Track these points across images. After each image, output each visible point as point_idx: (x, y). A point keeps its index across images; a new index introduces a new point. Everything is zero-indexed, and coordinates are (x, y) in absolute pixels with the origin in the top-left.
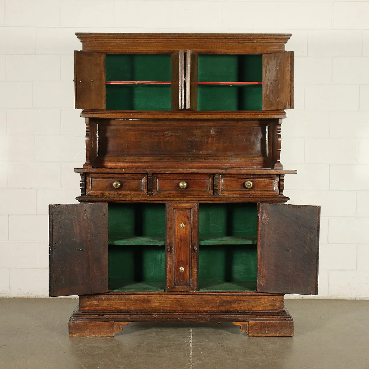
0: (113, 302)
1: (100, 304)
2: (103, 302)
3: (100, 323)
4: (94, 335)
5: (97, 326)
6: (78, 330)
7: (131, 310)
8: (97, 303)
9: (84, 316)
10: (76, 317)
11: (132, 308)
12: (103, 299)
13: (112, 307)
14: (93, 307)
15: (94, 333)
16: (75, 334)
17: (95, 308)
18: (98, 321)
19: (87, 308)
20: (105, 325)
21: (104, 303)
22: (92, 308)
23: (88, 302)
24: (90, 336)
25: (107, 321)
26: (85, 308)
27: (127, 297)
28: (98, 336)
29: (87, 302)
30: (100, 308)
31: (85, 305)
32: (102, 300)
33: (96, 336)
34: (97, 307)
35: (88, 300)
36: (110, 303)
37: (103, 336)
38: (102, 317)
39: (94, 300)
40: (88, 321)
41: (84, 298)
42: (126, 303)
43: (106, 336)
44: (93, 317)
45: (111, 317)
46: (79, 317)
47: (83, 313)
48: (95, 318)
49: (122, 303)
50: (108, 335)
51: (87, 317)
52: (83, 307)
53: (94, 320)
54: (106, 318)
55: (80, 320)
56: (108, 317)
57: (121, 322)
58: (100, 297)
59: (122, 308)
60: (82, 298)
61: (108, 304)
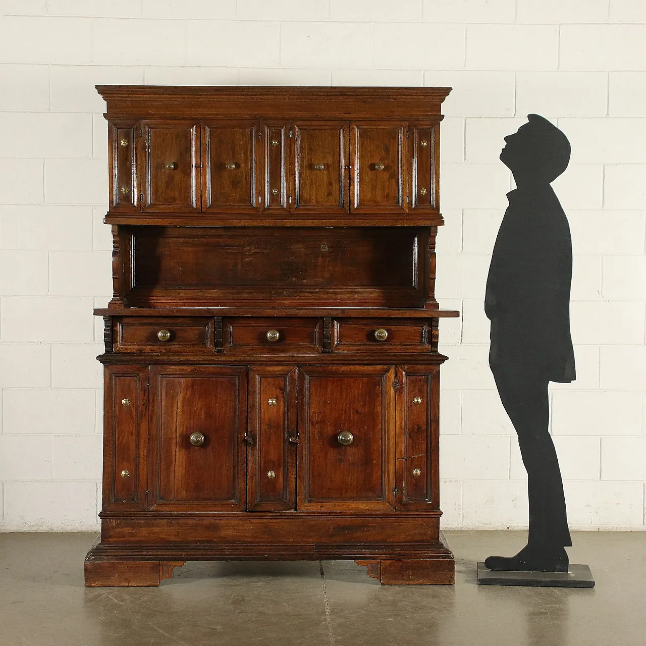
0: (158, 529)
1: (136, 532)
2: (141, 529)
3: (137, 564)
4: (126, 584)
5: (131, 568)
6: (99, 576)
7: (187, 542)
8: (131, 531)
9: (109, 552)
10: (96, 554)
11: (190, 538)
12: (141, 524)
13: (156, 536)
14: (124, 537)
16: (95, 582)
17: (128, 539)
18: (134, 559)
19: (115, 539)
20: (144, 567)
21: (142, 531)
22: (124, 539)
23: (116, 530)
24: (120, 585)
25: (148, 559)
26: (111, 539)
27: (181, 521)
28: (133, 585)
29: (116, 528)
30: (137, 539)
31: (111, 533)
32: (140, 526)
33: (130, 584)
35: (117, 527)
36: (153, 531)
37: (142, 585)
38: (139, 553)
39: (127, 525)
40: (117, 559)
41: (110, 522)
42: (179, 531)
43: (147, 584)
44: (125, 554)
45: (155, 553)
46: (101, 554)
47: (108, 548)
48: (128, 555)
49: (173, 531)
50: (149, 583)
51: (115, 554)
52: (109, 538)
53: (126, 559)
54: (146, 555)
55: (103, 559)
56: (150, 553)
57: (171, 561)
58: (136, 521)
59: (172, 538)
60: (107, 522)
61: (149, 533)
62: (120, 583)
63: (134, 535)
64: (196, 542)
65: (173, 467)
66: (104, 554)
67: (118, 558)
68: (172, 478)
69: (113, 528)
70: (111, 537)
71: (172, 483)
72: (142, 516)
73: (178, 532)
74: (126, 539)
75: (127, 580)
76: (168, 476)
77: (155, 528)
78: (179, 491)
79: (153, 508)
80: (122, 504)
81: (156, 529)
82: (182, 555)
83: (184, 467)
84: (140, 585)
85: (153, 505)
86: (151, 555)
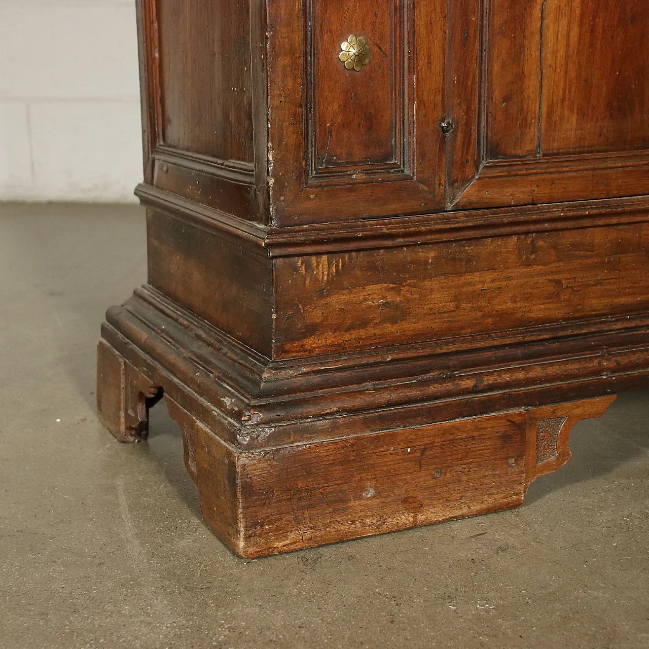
0: (488, 276)
1: (407, 300)
2: (427, 283)
3: (446, 431)
4: (405, 519)
5: (424, 451)
6: (303, 503)
7: (587, 319)
8: (391, 297)
9: (331, 398)
10: (279, 414)
11: (595, 303)
12: (426, 263)
13: (480, 309)
14: (364, 324)
15: (405, 501)
16: (282, 532)
17: (377, 332)
18: (432, 415)
19: (331, 338)
20: (473, 438)
21: (432, 290)
22: (362, 333)
23: (334, 298)
24: (386, 527)
25: (487, 406)
26: (312, 342)
27: (567, 239)
28: (433, 518)
29: (330, 294)
30: (410, 326)
31: (316, 315)
32: (422, 271)
33: (420, 517)
34: (394, 321)
35: (334, 285)
36: (470, 288)
37: (465, 511)
38: (449, 386)
39: (375, 273)
40: (367, 424)
41: (309, 268)
42: (560, 276)
43: (484, 506)
44: (394, 396)
45: (506, 377)
46: (300, 411)
47: (316, 379)
48: (410, 401)
49: (542, 280)
50: (489, 502)
51: (358, 401)
52: (304, 336)
53: (403, 419)
54: (474, 390)
55: (313, 432)
56: (488, 380)
57: (566, 400)
58: (405, 254)
59: (538, 310)
60: (296, 269)
61: (456, 298)
62: (382, 520)
63: (398, 313)
64: (620, 312)
65: (537, 13)
66: (311, 410)
67: (373, 420)
68: (531, 66)
69: (321, 294)
70: (312, 330)
71: (532, 84)
72: (431, 232)
73: (558, 282)
74: (370, 331)
75: (410, 503)
76: (517, 56)
77: (475, 277)
78: (556, 117)
79: (467, 193)
80: (352, 187)
81: (481, 280)
82: (598, 372)
83: (578, 12)
84: (458, 513)
85: (466, 181)
86: (491, 388)
